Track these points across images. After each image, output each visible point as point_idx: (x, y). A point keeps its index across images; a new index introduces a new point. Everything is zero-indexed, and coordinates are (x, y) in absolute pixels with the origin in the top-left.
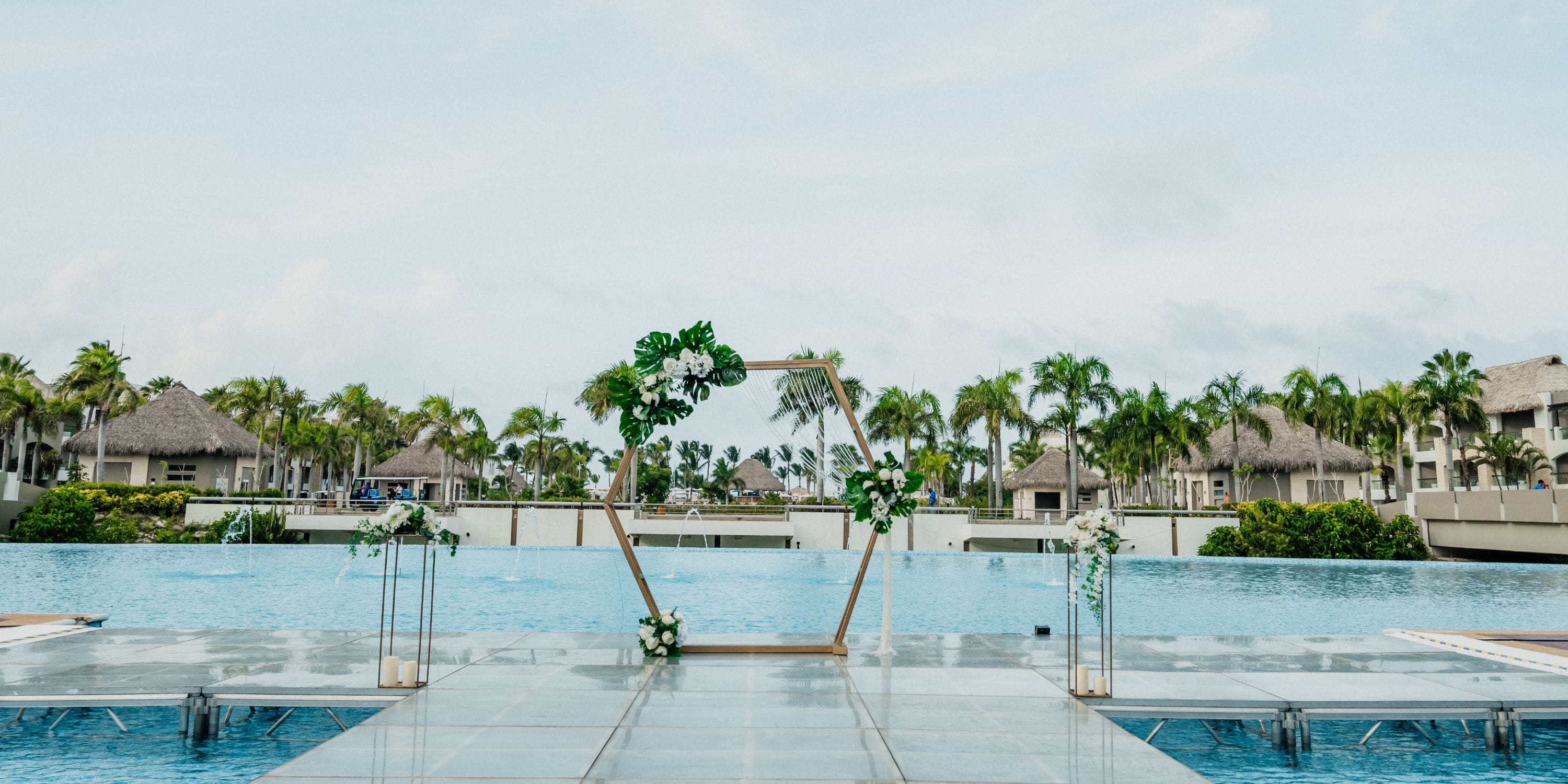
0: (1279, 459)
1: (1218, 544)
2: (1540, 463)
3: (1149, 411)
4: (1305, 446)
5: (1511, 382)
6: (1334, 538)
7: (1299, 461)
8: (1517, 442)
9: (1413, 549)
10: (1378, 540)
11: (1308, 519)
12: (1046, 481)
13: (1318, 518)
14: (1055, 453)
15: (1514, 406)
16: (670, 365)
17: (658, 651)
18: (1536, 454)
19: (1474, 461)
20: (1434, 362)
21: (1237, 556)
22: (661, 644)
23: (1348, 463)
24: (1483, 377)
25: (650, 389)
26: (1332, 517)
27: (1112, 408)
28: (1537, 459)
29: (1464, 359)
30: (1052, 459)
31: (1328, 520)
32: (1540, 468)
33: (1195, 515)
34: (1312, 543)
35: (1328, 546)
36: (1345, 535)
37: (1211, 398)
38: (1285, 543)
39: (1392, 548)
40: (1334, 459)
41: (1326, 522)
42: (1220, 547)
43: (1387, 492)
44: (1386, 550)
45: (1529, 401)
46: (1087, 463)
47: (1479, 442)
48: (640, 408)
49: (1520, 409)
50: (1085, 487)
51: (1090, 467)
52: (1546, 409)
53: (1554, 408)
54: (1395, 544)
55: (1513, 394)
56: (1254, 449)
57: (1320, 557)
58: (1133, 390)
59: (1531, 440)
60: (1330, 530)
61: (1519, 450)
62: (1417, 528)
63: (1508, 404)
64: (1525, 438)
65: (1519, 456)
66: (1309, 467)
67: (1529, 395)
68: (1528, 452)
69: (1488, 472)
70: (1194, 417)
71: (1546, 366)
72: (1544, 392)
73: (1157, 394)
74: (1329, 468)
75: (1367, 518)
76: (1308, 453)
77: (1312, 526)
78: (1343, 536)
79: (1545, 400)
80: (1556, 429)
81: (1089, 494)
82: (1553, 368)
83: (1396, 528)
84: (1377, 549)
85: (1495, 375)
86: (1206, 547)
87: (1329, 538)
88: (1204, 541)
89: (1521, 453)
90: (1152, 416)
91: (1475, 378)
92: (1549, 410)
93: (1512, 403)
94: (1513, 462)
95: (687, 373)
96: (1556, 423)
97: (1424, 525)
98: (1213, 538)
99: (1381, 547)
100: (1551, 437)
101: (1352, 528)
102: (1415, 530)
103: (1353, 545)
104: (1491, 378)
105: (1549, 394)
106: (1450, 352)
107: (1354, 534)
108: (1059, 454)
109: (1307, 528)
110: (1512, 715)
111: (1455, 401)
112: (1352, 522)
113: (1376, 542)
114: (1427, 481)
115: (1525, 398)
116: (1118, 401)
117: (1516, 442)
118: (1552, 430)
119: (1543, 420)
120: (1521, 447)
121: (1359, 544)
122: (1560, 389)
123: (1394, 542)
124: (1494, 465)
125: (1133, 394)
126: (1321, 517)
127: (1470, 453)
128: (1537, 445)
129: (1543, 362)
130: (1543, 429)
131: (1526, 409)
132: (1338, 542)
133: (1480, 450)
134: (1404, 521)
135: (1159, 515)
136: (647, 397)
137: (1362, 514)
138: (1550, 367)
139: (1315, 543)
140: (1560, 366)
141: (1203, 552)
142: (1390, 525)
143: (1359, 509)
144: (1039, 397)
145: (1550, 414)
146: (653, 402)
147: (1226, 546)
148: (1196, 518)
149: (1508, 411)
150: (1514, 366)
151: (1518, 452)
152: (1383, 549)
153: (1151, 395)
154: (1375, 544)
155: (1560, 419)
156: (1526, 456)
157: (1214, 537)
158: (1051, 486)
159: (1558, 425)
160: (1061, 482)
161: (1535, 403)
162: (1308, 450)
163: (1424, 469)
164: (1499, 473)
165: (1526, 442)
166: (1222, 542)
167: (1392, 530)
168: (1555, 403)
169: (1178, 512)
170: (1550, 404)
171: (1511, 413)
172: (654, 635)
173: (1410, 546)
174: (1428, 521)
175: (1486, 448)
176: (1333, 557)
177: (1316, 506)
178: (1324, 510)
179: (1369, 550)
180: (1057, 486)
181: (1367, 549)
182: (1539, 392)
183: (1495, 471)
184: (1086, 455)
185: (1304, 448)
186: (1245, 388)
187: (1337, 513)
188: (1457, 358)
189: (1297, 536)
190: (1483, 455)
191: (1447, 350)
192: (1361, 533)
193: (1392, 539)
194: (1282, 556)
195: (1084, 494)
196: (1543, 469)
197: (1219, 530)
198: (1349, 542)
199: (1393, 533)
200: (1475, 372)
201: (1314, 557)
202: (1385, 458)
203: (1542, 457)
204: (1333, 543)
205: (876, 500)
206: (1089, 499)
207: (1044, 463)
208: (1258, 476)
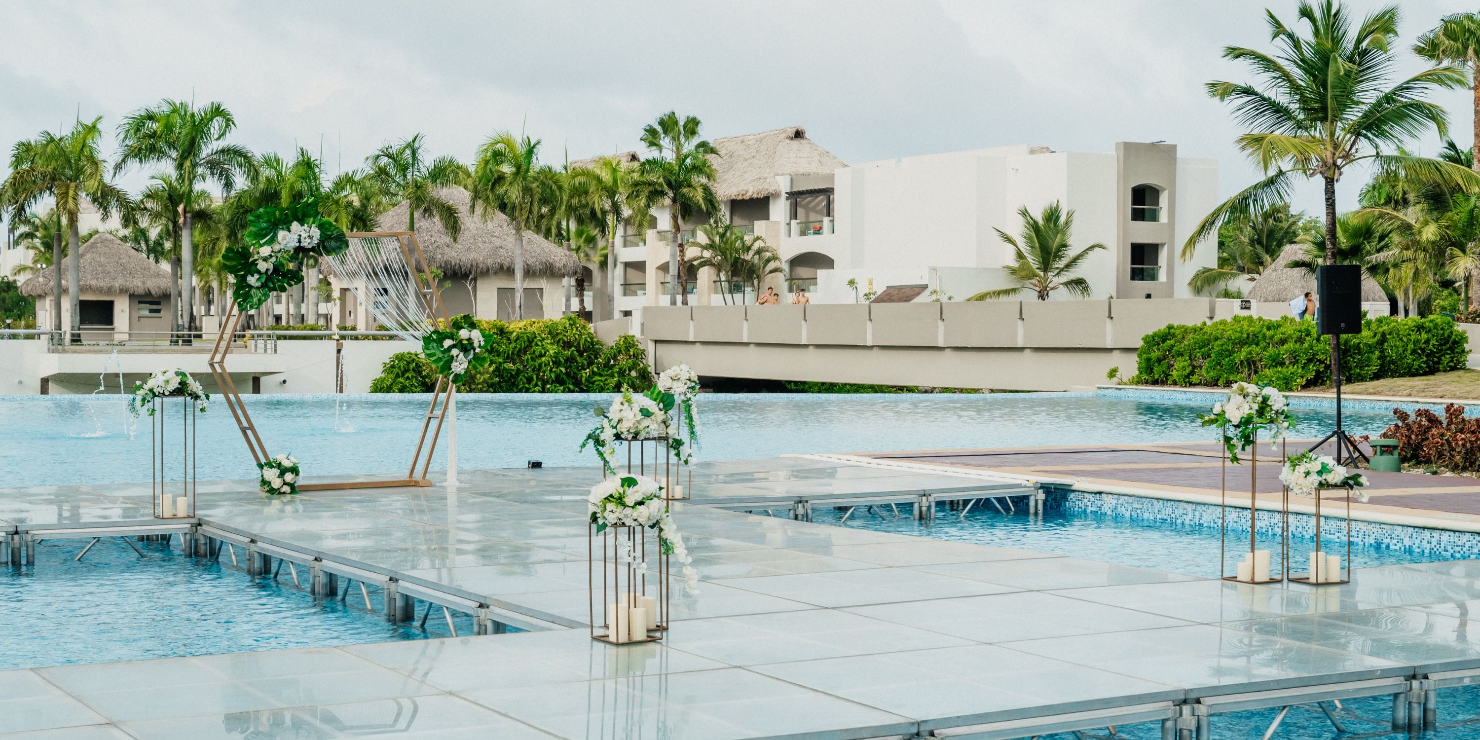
0: (464, 259)
1: (397, 376)
2: (772, 265)
3: (292, 187)
4: (498, 242)
5: (746, 160)
6: (545, 365)
7: (490, 262)
8: (748, 239)
9: (636, 378)
10: (598, 368)
11: (516, 341)
12: (94, 283)
13: (528, 340)
14: (106, 240)
15: (747, 192)
16: (284, 238)
17: (283, 490)
18: (768, 254)
19: (695, 263)
20: (659, 129)
21: (424, 392)
22: (285, 483)
23: (551, 265)
24: (713, 151)
25: (265, 259)
26: (544, 339)
27: (241, 182)
28: (768, 261)
29: (692, 126)
30: (101, 248)
31: (539, 343)
32: (771, 272)
33: (366, 337)
34: (518, 372)
35: (538, 375)
36: (560, 361)
37: (382, 172)
38: (487, 373)
39: (613, 376)
40: (534, 260)
41: (537, 345)
42: (400, 380)
43: (582, 301)
44: (606, 380)
45: (766, 187)
46: (152, 256)
47: (702, 237)
48: (256, 276)
49: (755, 196)
50: (153, 292)
51: (157, 261)
52: (784, 196)
53: (795, 196)
54: (617, 373)
55: (746, 176)
56: (432, 244)
57: (527, 391)
58: (273, 159)
59: (764, 237)
60: (541, 356)
61: (749, 248)
62: (643, 351)
63: (740, 189)
64: (757, 233)
65: (748, 257)
66: (507, 271)
67: (765, 179)
68: (759, 252)
69: (709, 276)
70: (356, 200)
71: (787, 141)
72: (783, 174)
73: (307, 166)
74: (529, 273)
75: (586, 340)
76: (502, 251)
77: (520, 350)
78: (557, 363)
79: (783, 186)
80: (793, 222)
81: (159, 303)
82: (796, 143)
83: (620, 352)
84: (597, 378)
85: (727, 149)
86: (382, 380)
87: (540, 365)
88: (378, 373)
89: (751, 253)
90: (297, 196)
91: (706, 152)
92: (787, 199)
93: (745, 188)
94: (742, 265)
95: (298, 244)
96: (794, 215)
97: (650, 348)
98: (390, 368)
99: (601, 375)
100: (787, 232)
101: (567, 353)
102: (639, 355)
103: (567, 374)
104: (722, 153)
105: (788, 178)
106: (677, 115)
107: (570, 360)
108: (112, 241)
109: (513, 353)
110: (931, 499)
111: (689, 186)
112: (567, 345)
113: (595, 369)
114: (633, 287)
115: (762, 181)
116: (253, 173)
117: (746, 238)
118: (789, 224)
119: (779, 210)
120: (752, 245)
121: (574, 373)
122: (802, 171)
123: (616, 369)
124: (718, 268)
125: (273, 162)
126: (531, 341)
127: (691, 253)
128: (770, 243)
129: (784, 135)
130: (778, 223)
131: (761, 196)
132: (551, 371)
133: (705, 248)
134: (628, 345)
135: (321, 338)
136: (262, 266)
137: (581, 335)
138: (792, 142)
139: (522, 372)
140: (803, 141)
141: (379, 387)
142: (612, 348)
143: (577, 328)
144: (133, 164)
145: (788, 203)
146: (267, 270)
147: (408, 378)
148: (366, 341)
149: (740, 198)
150: (750, 138)
151: (748, 251)
152: (603, 379)
153: (297, 165)
154: (593, 372)
155: (799, 209)
156: (757, 257)
157: (393, 367)
158: (100, 290)
159: (796, 218)
160: (117, 285)
161: (771, 190)
162: (501, 247)
163: (629, 270)
164: (723, 277)
165: (758, 238)
166: (403, 374)
167: (615, 355)
168: (795, 189)
169: (349, 333)
170: (789, 191)
171: (743, 201)
172: (279, 477)
173: (634, 374)
174: (656, 342)
175: (711, 246)
176: (543, 391)
177: (521, 324)
178: (533, 329)
179: (586, 380)
180: (110, 291)
181: (583, 379)
182: (778, 175)
183: (718, 275)
184: (151, 243)
185: (497, 244)
186: (427, 160)
187: (550, 333)
188: (685, 127)
189: (500, 363)
190: (707, 254)
191: (674, 113)
192: (578, 358)
193: (613, 365)
194: (481, 391)
195: (151, 303)
196: (773, 274)
197: (400, 357)
198: (563, 370)
199: (615, 358)
200: (703, 145)
201: (520, 391)
202: (582, 255)
203: (775, 258)
204: (544, 372)
205: (457, 356)
206: (158, 311)
207: (89, 256)
208: (448, 284)
